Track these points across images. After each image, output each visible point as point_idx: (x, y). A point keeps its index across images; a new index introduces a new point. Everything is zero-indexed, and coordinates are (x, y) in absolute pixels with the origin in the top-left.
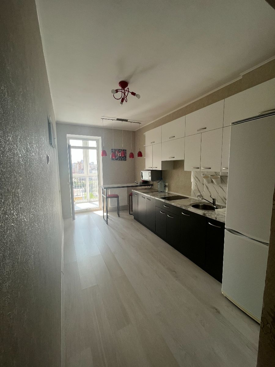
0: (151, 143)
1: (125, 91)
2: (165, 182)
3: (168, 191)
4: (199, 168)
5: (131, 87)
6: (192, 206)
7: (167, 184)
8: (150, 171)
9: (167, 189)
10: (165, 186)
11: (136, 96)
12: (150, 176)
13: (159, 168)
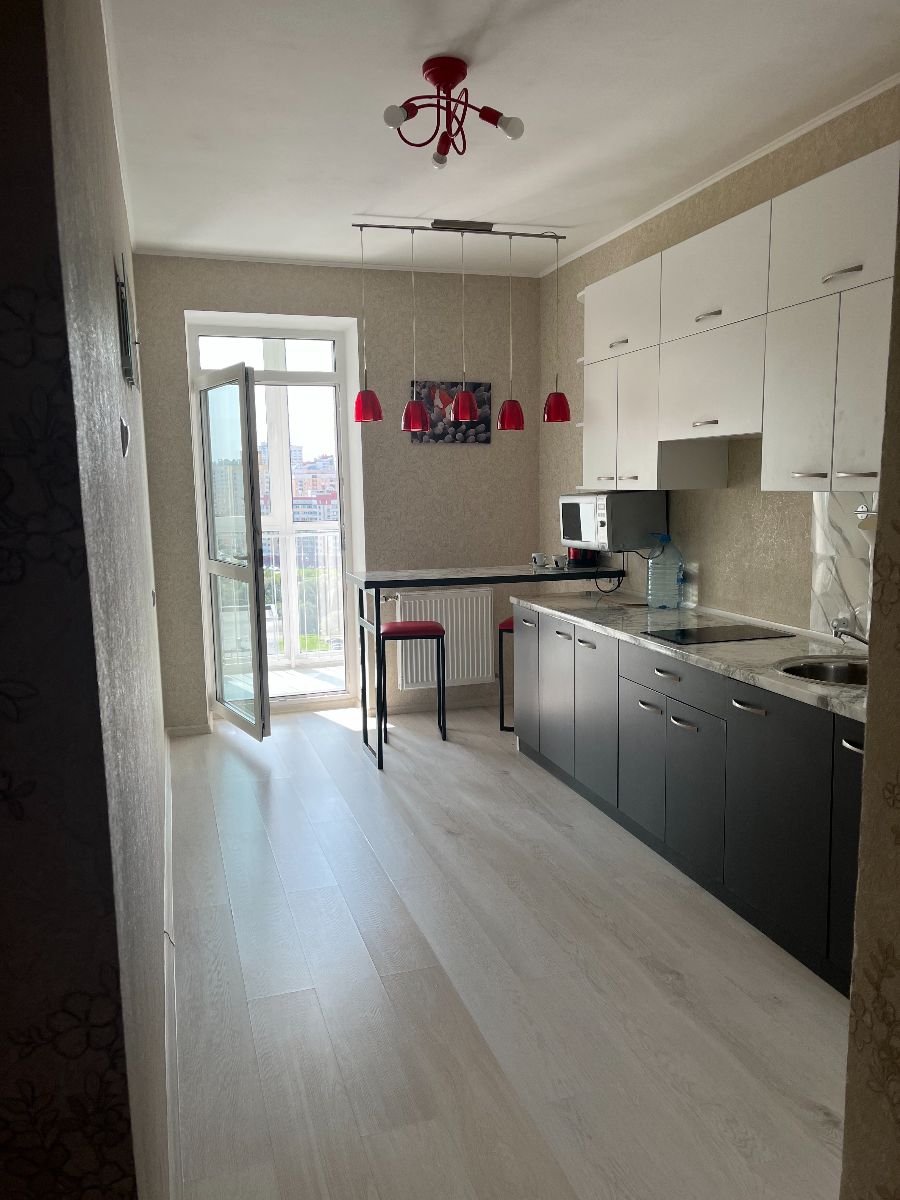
0: (611, 346)
1: (453, 104)
2: (682, 556)
3: (700, 602)
4: (824, 476)
5: (478, 87)
6: (786, 671)
7: (694, 567)
8: (603, 500)
9: (693, 591)
10: (685, 578)
11: (505, 128)
12: (603, 524)
13: (649, 482)
